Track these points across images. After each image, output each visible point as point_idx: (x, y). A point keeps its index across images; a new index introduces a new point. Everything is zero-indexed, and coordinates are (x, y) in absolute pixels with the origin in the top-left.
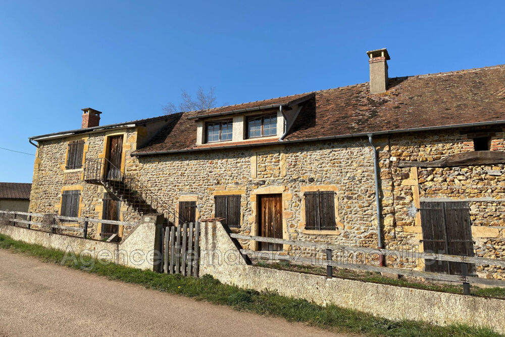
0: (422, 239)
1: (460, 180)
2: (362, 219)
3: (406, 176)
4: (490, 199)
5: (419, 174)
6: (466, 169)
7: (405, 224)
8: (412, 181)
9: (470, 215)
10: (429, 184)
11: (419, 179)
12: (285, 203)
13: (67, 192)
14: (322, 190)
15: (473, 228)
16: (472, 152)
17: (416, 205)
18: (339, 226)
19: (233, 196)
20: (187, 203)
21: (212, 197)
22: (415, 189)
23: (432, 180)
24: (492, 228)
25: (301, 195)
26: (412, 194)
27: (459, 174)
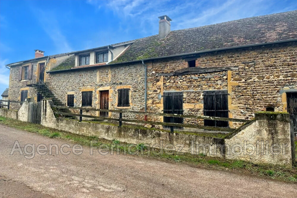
0: (163, 109)
1: (181, 82)
2: (139, 101)
3: (158, 81)
4: (192, 90)
5: (164, 79)
6: (184, 77)
7: (156, 103)
8: (161, 83)
9: (183, 98)
10: (167, 84)
11: (164, 81)
12: (110, 94)
13: (23, 91)
14: (125, 88)
15: (184, 104)
16: (187, 68)
17: (162, 94)
18: (131, 105)
19: (89, 92)
20: (71, 95)
21: (81, 92)
22: (162, 87)
23: (169, 82)
24: (192, 104)
25: (116, 90)
26: (160, 89)
27: (181, 79)
